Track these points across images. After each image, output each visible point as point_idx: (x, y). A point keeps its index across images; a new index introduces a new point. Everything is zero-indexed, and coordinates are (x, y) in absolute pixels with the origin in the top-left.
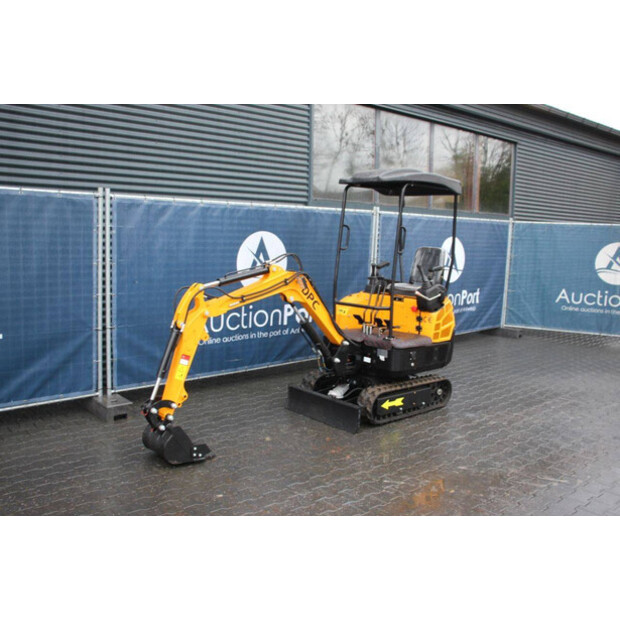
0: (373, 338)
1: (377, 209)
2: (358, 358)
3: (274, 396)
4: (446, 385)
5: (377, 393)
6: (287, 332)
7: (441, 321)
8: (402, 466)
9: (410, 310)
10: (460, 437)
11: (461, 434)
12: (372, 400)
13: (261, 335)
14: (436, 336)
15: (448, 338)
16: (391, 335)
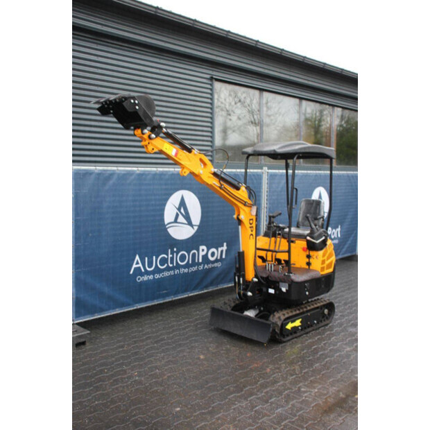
0: (276, 274)
1: (265, 169)
2: (264, 289)
3: (196, 320)
4: (330, 306)
5: (283, 318)
6: (201, 267)
7: (325, 258)
8: (312, 376)
9: (301, 250)
10: (348, 349)
11: (350, 347)
12: (279, 323)
13: (182, 270)
14: (323, 269)
15: (331, 270)
16: (289, 272)
